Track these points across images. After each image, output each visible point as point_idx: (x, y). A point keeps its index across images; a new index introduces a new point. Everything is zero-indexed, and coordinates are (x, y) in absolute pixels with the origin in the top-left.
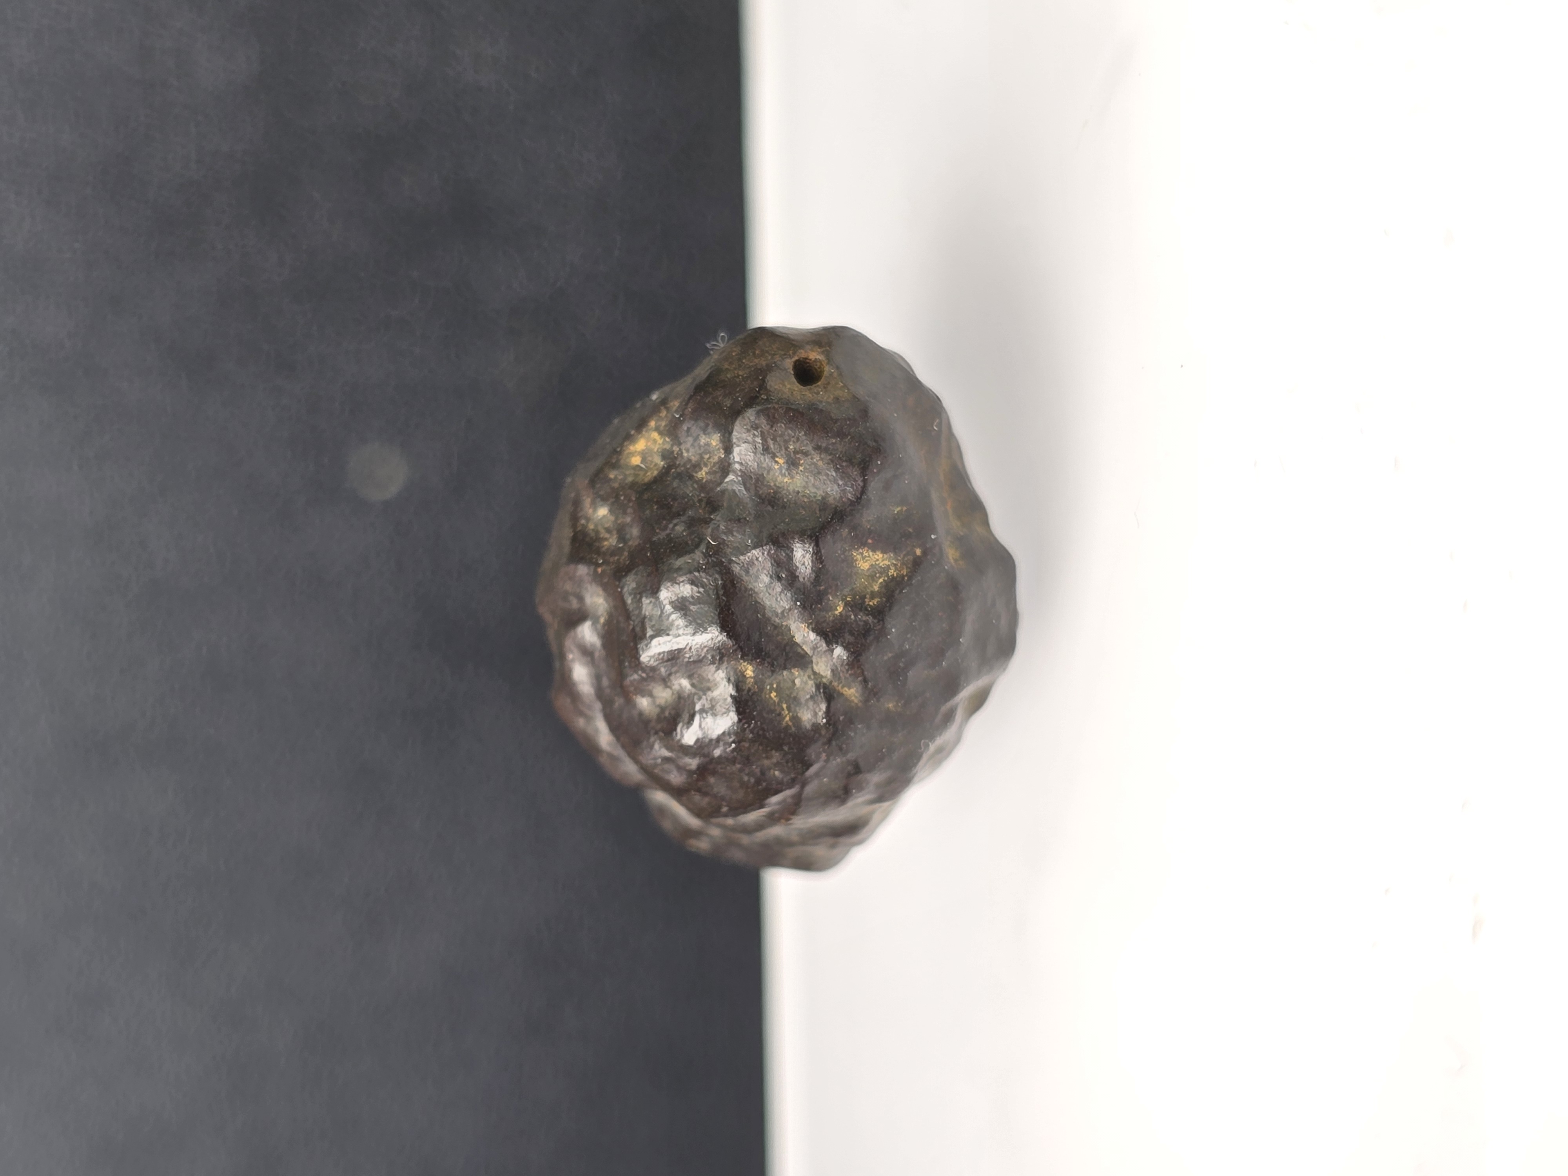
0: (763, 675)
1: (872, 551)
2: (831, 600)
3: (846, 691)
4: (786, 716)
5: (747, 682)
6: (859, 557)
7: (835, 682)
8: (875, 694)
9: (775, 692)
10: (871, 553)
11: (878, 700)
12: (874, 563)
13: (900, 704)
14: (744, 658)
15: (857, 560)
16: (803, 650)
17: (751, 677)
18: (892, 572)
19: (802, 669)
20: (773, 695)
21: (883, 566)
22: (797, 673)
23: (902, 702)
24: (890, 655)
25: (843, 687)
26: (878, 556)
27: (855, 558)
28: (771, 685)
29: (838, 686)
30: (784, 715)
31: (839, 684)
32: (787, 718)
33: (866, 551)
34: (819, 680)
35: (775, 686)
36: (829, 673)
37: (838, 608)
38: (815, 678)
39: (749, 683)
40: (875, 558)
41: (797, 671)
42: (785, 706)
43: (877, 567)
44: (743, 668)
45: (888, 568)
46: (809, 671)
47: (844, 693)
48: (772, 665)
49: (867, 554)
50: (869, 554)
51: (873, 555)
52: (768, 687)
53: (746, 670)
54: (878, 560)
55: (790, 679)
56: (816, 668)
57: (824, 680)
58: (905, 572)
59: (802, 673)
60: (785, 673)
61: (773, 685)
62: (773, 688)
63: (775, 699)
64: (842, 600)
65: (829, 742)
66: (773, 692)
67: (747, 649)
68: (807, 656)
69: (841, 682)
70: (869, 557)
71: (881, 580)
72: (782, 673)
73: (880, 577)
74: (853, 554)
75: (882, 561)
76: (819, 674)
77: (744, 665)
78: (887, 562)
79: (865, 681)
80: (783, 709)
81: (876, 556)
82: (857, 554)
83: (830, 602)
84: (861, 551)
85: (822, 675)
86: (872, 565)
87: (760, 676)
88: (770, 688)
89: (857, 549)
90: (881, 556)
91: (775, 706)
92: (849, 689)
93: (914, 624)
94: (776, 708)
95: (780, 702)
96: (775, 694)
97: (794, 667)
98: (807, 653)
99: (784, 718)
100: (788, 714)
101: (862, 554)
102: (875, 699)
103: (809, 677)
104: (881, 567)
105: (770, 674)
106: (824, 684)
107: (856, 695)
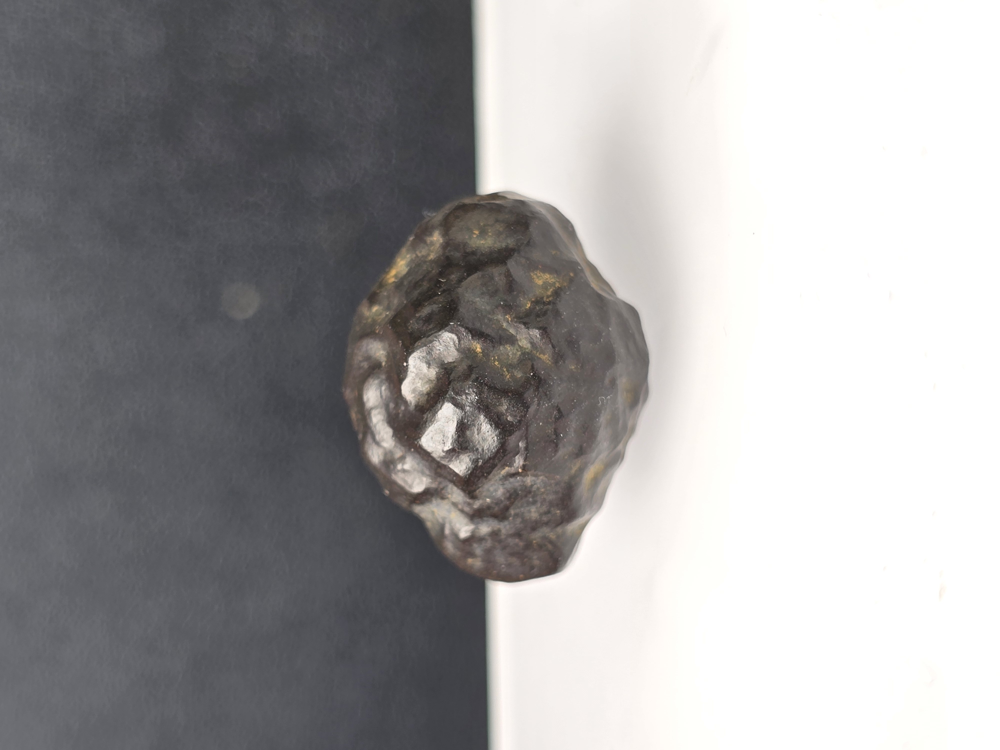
0: (487, 350)
1: (543, 273)
2: (522, 301)
3: (542, 357)
4: (507, 375)
5: (478, 356)
6: (535, 276)
7: (534, 351)
8: (562, 357)
9: (497, 361)
10: (542, 275)
11: (564, 362)
12: (545, 281)
13: (579, 367)
14: (473, 338)
15: (534, 279)
16: (510, 333)
17: (480, 353)
18: (557, 285)
19: (512, 345)
20: (496, 363)
21: (551, 283)
22: (509, 348)
23: (580, 365)
24: (566, 330)
25: (540, 354)
26: (547, 276)
27: (533, 277)
28: (494, 357)
29: (537, 354)
30: (506, 375)
31: (537, 352)
32: (508, 377)
33: (539, 273)
34: (524, 351)
35: (496, 358)
36: (529, 346)
37: (527, 305)
38: (521, 350)
39: (480, 356)
40: (545, 277)
41: (509, 347)
42: (505, 369)
43: (547, 283)
44: (474, 347)
45: (554, 283)
46: (517, 346)
47: (541, 358)
48: (492, 342)
49: (539, 275)
50: (541, 275)
51: (544, 275)
52: (492, 359)
53: (476, 348)
54: (547, 279)
55: (505, 354)
56: (520, 344)
57: (527, 350)
58: (565, 284)
59: (512, 348)
60: (501, 348)
61: (495, 357)
62: (496, 359)
63: (498, 366)
64: (529, 301)
65: (538, 388)
66: (496, 361)
67: (474, 332)
68: (513, 336)
69: (538, 351)
70: (541, 277)
71: (551, 290)
72: (499, 348)
73: (550, 288)
74: (531, 275)
75: (550, 279)
76: (523, 347)
77: (474, 345)
78: (553, 280)
79: (553, 347)
80: (505, 372)
81: (546, 276)
82: (534, 275)
83: (521, 302)
84: (536, 273)
85: (525, 348)
86: (544, 282)
87: (486, 351)
88: (493, 359)
89: (533, 271)
90: (548, 276)
91: (499, 370)
92: (544, 355)
93: (577, 312)
94: (500, 371)
95: (502, 367)
96: (497, 363)
97: (507, 343)
98: (513, 335)
99: (506, 377)
100: (508, 374)
101: (536, 274)
102: (562, 361)
103: (517, 350)
104: (550, 283)
105: (492, 349)
106: (527, 352)
107: (549, 359)
